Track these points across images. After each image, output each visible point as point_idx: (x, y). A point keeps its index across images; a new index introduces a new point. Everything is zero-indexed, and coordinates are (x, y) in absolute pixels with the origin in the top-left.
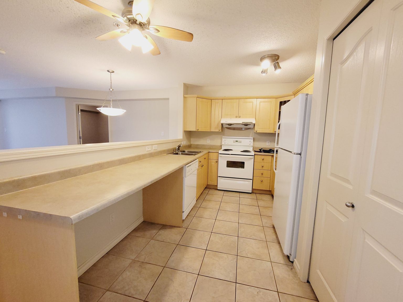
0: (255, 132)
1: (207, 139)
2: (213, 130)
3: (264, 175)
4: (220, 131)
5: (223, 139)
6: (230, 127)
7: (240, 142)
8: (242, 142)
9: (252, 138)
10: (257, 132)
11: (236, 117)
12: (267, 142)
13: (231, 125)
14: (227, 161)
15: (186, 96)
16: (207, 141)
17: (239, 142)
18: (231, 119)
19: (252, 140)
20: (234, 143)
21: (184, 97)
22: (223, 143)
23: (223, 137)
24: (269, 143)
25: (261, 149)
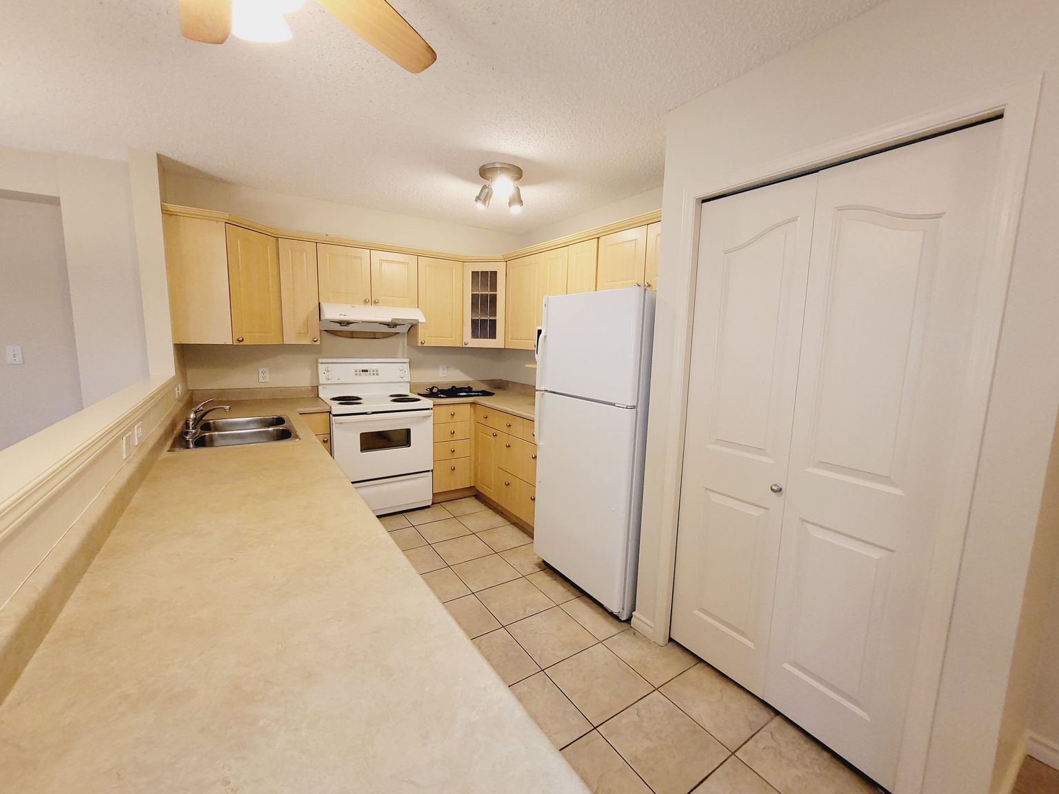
0: (419, 345)
1: (260, 370)
2: (290, 339)
3: (456, 455)
4: (315, 343)
5: (321, 368)
6: (344, 331)
7: (376, 373)
8: (380, 373)
9: (407, 360)
10: (425, 345)
11: (365, 302)
12: (441, 369)
13: (348, 323)
14: (362, 435)
15: (172, 207)
16: (261, 375)
17: (372, 373)
18: (353, 307)
19: (406, 364)
20: (359, 377)
21: (165, 212)
22: (322, 380)
23: (320, 361)
24: (446, 371)
25: (433, 387)
